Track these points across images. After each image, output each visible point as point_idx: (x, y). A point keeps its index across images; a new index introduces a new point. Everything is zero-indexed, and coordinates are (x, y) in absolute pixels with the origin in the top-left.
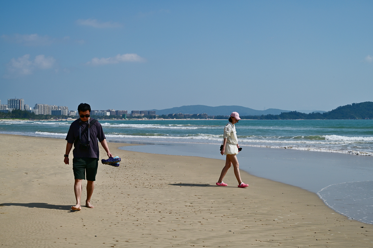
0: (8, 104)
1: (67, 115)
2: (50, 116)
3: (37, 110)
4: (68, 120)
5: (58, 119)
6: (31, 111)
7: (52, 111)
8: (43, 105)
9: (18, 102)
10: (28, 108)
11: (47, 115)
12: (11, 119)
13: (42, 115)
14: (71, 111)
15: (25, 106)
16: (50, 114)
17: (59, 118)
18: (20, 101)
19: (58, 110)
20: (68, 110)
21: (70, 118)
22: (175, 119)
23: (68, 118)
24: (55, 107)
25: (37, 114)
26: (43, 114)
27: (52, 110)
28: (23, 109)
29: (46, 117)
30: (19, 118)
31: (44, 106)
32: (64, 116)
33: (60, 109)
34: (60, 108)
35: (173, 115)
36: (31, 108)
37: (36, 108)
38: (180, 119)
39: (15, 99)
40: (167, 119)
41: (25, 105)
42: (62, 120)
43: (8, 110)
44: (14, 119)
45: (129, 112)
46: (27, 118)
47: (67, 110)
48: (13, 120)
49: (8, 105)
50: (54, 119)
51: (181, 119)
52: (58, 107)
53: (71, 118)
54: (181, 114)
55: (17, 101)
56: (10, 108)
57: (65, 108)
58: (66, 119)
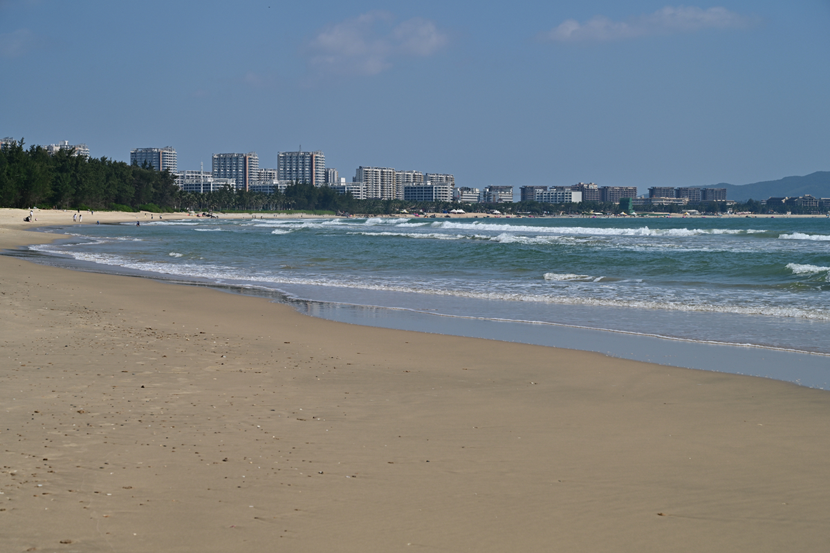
0: (279, 166)
1: (449, 200)
2: (399, 205)
3: (362, 186)
4: (452, 216)
5: (423, 214)
6: (344, 187)
7: (407, 189)
8: (380, 170)
9: (307, 161)
10: (336, 179)
11: (389, 201)
12: (284, 213)
13: (377, 200)
14: (463, 189)
15: (326, 174)
16: (402, 198)
17: (425, 210)
18: (312, 157)
19: (422, 184)
20: (453, 185)
21: (458, 211)
22: (789, 215)
23: (454, 211)
24: (414, 175)
25: (362, 197)
26: (380, 197)
27: (407, 185)
28: (319, 182)
29: (387, 207)
30: (307, 209)
31: (382, 172)
32: (442, 205)
33: (429, 184)
34: (431, 179)
35: (784, 201)
36: (343, 180)
37: (360, 180)
38: (805, 214)
39: (298, 153)
40: (763, 212)
41: (328, 169)
42: (434, 216)
43: (276, 186)
44: (290, 213)
45: (642, 193)
46: (331, 210)
47: (449, 186)
48: (289, 216)
49: (279, 170)
50: (410, 213)
51: (810, 214)
52: (426, 178)
53: (461, 211)
54: (811, 199)
55: (303, 157)
56: (285, 179)
57: (444, 181)
58: (446, 215)
